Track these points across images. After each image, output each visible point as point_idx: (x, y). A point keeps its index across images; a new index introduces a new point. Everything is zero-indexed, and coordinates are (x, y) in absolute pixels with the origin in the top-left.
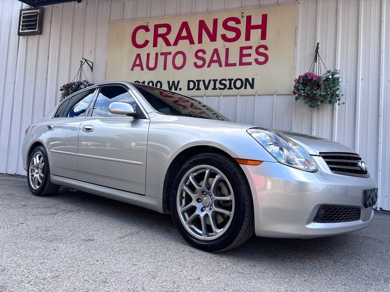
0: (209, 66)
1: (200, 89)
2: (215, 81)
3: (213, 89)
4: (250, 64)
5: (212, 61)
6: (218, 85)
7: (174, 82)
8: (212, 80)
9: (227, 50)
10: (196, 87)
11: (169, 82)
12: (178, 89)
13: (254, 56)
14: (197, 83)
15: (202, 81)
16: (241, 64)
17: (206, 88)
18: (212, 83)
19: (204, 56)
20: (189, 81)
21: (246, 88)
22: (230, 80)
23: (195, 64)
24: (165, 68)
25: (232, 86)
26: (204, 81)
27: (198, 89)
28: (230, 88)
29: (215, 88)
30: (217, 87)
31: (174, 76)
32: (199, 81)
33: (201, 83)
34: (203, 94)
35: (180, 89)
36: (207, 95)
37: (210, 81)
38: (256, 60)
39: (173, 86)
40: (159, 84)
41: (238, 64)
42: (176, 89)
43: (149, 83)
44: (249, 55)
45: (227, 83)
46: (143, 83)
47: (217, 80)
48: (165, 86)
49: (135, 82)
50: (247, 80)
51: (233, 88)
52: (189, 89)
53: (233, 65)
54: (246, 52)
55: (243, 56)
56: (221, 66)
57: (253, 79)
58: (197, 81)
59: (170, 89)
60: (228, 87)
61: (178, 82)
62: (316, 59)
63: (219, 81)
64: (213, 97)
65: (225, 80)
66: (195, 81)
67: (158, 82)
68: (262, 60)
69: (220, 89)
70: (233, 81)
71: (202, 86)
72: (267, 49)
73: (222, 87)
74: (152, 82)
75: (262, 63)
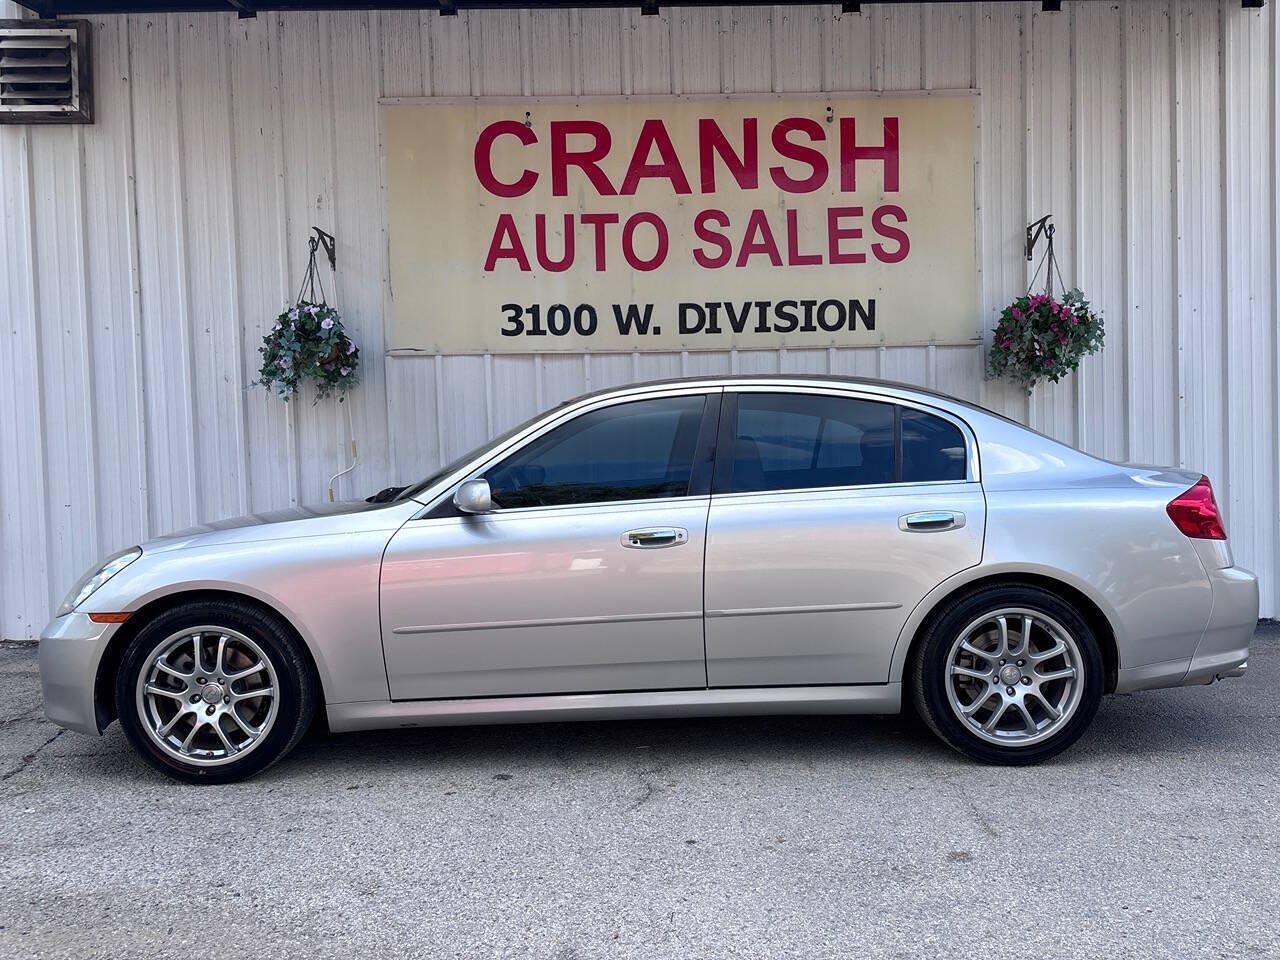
0: (742, 262)
1: (719, 331)
2: (763, 306)
3: (758, 330)
4: (860, 258)
5: (748, 248)
6: (772, 319)
7: (633, 309)
8: (753, 304)
9: (792, 215)
10: (707, 325)
11: (617, 309)
12: (650, 330)
13: (871, 236)
14: (707, 311)
15: (723, 305)
16: (836, 258)
17: (738, 327)
18: (754, 312)
19: (725, 231)
20: (683, 308)
21: (852, 327)
22: (808, 305)
23: (699, 255)
24: (601, 265)
25: (815, 322)
26: (729, 306)
27: (714, 329)
28: (807, 328)
29: (762, 328)
30: (770, 324)
31: (634, 291)
32: (714, 307)
33: (722, 313)
34: (728, 346)
35: (657, 331)
36: (741, 346)
37: (747, 306)
38: (877, 249)
39: (634, 320)
40: (585, 315)
41: (826, 258)
42: (642, 330)
43: (552, 311)
44: (856, 234)
45: (800, 313)
46: (534, 310)
47: (769, 304)
48: (607, 321)
49: (505, 308)
50: (855, 304)
51: (818, 327)
52: (684, 329)
53: (816, 260)
54: (844, 223)
55: (835, 235)
56: (777, 261)
57: (872, 303)
58: (707, 305)
59: (624, 329)
60: (802, 323)
61: (649, 308)
62: (1029, 252)
63: (775, 305)
64: (758, 353)
65: (793, 304)
66: (703, 307)
67: (582, 308)
68: (893, 248)
69: (779, 329)
70: (815, 308)
71: (724, 323)
72: (903, 218)
73: (786, 324)
74: (562, 308)
75: (894, 258)
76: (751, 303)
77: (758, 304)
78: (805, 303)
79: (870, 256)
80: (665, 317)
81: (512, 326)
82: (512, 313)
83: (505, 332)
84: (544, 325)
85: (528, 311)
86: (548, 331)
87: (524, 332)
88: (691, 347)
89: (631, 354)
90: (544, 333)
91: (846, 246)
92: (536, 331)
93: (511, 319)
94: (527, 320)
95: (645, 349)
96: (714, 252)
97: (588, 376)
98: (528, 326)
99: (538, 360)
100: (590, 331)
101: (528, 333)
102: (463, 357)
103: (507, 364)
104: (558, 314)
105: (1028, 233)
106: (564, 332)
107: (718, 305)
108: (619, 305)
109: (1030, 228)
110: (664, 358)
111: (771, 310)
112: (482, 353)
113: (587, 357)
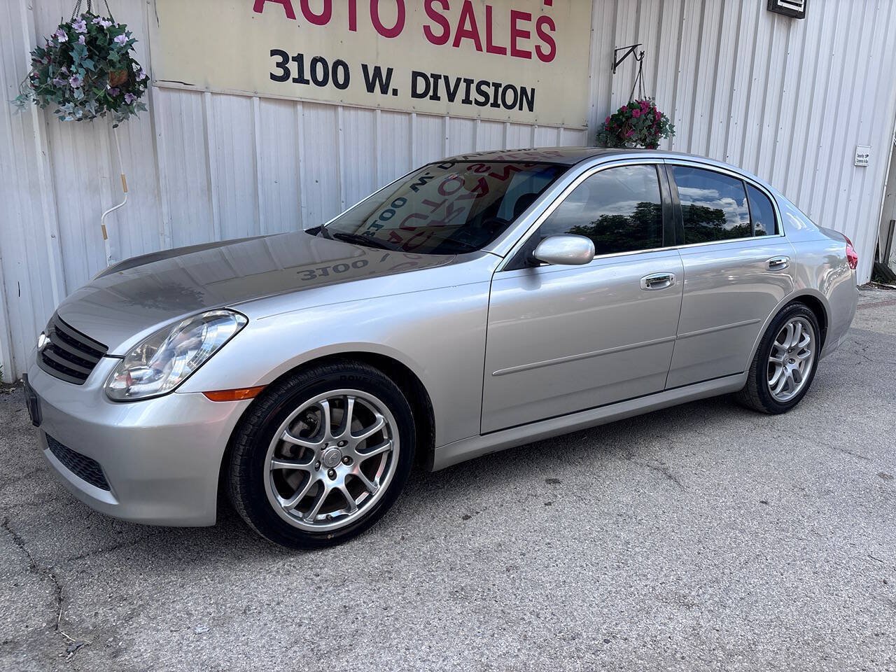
0: (456, 44)
1: (438, 99)
2: (469, 82)
3: (464, 102)
4: (527, 55)
5: (461, 33)
6: (474, 95)
7: (377, 70)
8: (462, 80)
9: (490, 9)
10: (431, 93)
11: (365, 67)
12: (390, 91)
13: (535, 40)
14: (432, 80)
15: (442, 76)
16: (516, 53)
17: (451, 97)
18: (463, 85)
19: (445, 14)
20: (416, 75)
21: (521, 109)
22: (497, 86)
23: (427, 30)
24: (353, 27)
25: (500, 102)
26: (446, 78)
27: (435, 97)
28: (495, 105)
29: (467, 101)
30: (472, 98)
31: (378, 54)
32: (436, 77)
33: (441, 82)
34: (443, 112)
35: (395, 92)
36: (452, 113)
37: (459, 80)
38: (538, 48)
39: (378, 80)
40: (340, 69)
41: (509, 51)
42: (384, 90)
43: (315, 61)
44: (526, 35)
45: (490, 91)
46: (299, 59)
47: (472, 81)
48: (357, 78)
49: (274, 53)
50: (523, 90)
51: (501, 105)
52: (415, 94)
53: (501, 51)
54: (521, 25)
55: (516, 33)
56: (479, 48)
57: (533, 90)
58: (432, 75)
59: (370, 88)
60: (492, 100)
61: (390, 71)
62: (615, 68)
63: (475, 83)
64: (462, 120)
65: (487, 84)
66: (429, 76)
67: (338, 63)
68: (546, 49)
69: (477, 103)
70: (501, 90)
71: (442, 91)
72: (553, 28)
73: (482, 99)
74: (322, 60)
75: (547, 58)
76: (461, 79)
77: (465, 80)
78: (494, 84)
79: (534, 55)
80: (401, 81)
81: (280, 72)
82: (279, 59)
83: (273, 77)
84: (307, 76)
85: (294, 59)
86: (311, 82)
87: (291, 79)
88: (419, 109)
89: (374, 110)
90: (307, 82)
91: (522, 44)
92: (300, 80)
93: (278, 65)
94: (293, 66)
95: (386, 107)
96: (438, 30)
97: (341, 127)
98: (294, 73)
99: (300, 107)
100: (345, 86)
101: (295, 81)
102: (231, 97)
103: (271, 108)
104: (319, 66)
105: (616, 54)
106: (323, 83)
107: (439, 77)
108: (366, 65)
109: (616, 51)
110: (398, 117)
111: (473, 87)
112: (252, 94)
113: (340, 110)
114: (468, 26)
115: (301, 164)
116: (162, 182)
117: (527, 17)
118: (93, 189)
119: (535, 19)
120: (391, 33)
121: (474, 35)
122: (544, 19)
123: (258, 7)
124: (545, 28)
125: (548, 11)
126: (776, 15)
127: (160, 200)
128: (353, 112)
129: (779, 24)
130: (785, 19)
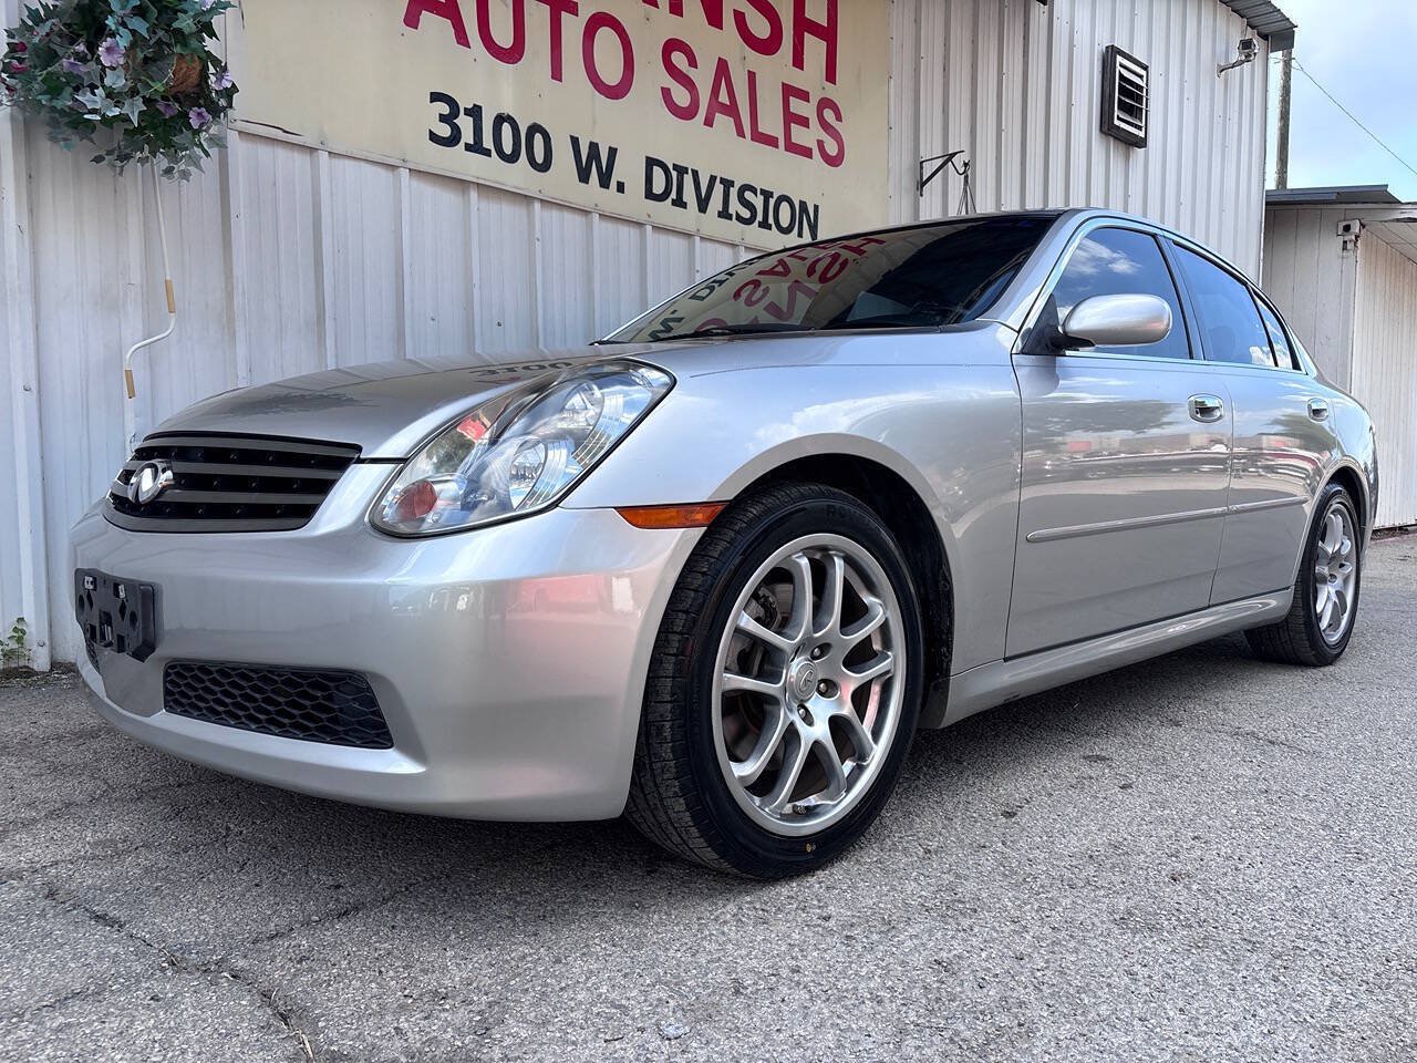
0: (709, 122)
1: (684, 205)
2: (728, 184)
3: (720, 215)
6: (735, 206)
7: (594, 147)
8: (718, 180)
11: (575, 141)
12: (613, 184)
13: (816, 131)
14: (674, 174)
15: (690, 171)
16: (792, 147)
17: (703, 205)
18: (719, 189)
19: (692, 73)
20: (651, 163)
21: (800, 234)
22: (767, 195)
23: (666, 93)
24: (557, 74)
25: (771, 221)
26: (695, 173)
27: (679, 203)
28: (764, 225)
29: (724, 214)
30: (732, 210)
31: (594, 123)
32: (681, 170)
34: (691, 228)
35: (621, 187)
36: (706, 232)
37: (713, 179)
38: (820, 144)
39: (595, 164)
40: (538, 139)
41: (781, 143)
42: (604, 183)
43: (500, 120)
44: (804, 122)
45: (758, 202)
46: (475, 112)
47: (732, 184)
48: (565, 157)
49: (435, 97)
50: (803, 205)
51: (774, 226)
52: (650, 195)
53: (770, 141)
54: (797, 106)
55: (791, 118)
56: (741, 133)
57: (816, 207)
58: (675, 167)
59: (584, 177)
60: (760, 217)
61: (613, 152)
62: (922, 188)
63: (737, 186)
64: (717, 245)
65: (754, 190)
66: (671, 168)
67: (535, 129)
68: (832, 149)
69: (739, 218)
70: (772, 202)
71: (689, 195)
72: (839, 118)
73: (746, 214)
74: (510, 120)
75: (834, 161)
76: (716, 177)
77: (723, 181)
78: (763, 192)
79: (816, 152)
80: (629, 169)
81: (445, 131)
82: (445, 109)
83: (434, 137)
84: (488, 143)
85: (468, 112)
86: (494, 153)
87: (462, 144)
88: (655, 220)
89: (588, 212)
90: (487, 153)
91: (800, 135)
92: (476, 147)
93: (443, 118)
94: (465, 123)
95: (608, 210)
96: (682, 97)
97: (538, 235)
98: (468, 136)
99: (474, 194)
100: (545, 167)
101: (468, 147)
102: (363, 164)
103: (428, 190)
104: (506, 128)
105: (922, 168)
106: (512, 158)
107: (685, 170)
108: (577, 139)
109: (922, 162)
110: (624, 230)
111: (734, 192)
112: (398, 163)
113: (537, 205)
114: (724, 98)
115: (476, 292)
116: (238, 300)
117: (804, 96)
118: (108, 303)
119: (814, 100)
120: (616, 92)
121: (731, 110)
122: (825, 103)
123: (412, 20)
124: (829, 115)
125: (831, 92)
126: (1112, 139)
127: (233, 335)
128: (555, 213)
129: (1115, 151)
130: (1122, 147)
